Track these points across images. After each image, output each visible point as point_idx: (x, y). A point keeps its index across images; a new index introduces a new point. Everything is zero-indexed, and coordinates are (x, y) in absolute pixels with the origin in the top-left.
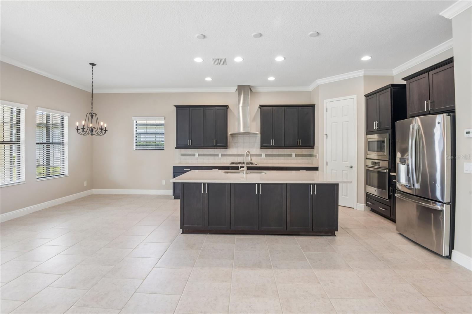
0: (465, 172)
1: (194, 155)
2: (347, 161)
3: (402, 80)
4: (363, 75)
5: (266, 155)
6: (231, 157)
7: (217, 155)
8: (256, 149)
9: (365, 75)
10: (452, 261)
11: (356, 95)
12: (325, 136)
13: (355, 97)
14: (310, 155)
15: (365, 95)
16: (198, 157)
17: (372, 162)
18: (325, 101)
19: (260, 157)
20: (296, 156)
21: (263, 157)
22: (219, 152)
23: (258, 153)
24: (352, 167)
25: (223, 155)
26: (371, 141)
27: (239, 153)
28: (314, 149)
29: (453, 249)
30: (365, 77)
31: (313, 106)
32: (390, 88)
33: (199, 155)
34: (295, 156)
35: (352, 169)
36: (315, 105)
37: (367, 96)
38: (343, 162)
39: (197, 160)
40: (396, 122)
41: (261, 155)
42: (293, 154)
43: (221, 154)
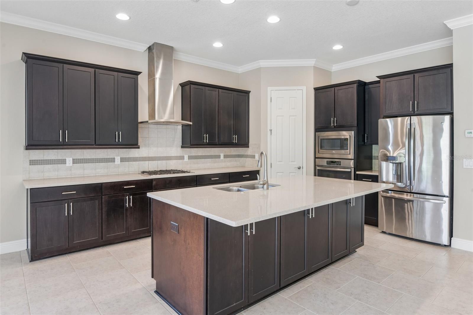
0: (464, 167)
1: (63, 162)
2: (294, 162)
3: (377, 77)
4: (313, 65)
5: (190, 158)
6: (138, 162)
7: (113, 160)
8: (176, 150)
9: (315, 66)
10: (452, 248)
11: (305, 87)
12: (269, 133)
13: (304, 88)
14: (239, 155)
15: (315, 89)
16: (71, 164)
17: (327, 161)
18: (269, 89)
19: (181, 161)
20: (226, 156)
21: (185, 160)
22: (117, 154)
23: (179, 155)
24: (299, 168)
25: (122, 160)
26: (324, 139)
27: (150, 156)
28: (248, 147)
29: (452, 237)
30: (315, 68)
31: (247, 93)
32: (356, 84)
33: (75, 161)
34: (224, 158)
35: (299, 170)
36: (250, 91)
37: (316, 89)
38: (290, 163)
39: (71, 170)
40: (379, 120)
41: (182, 158)
42: (221, 154)
43: (119, 158)
